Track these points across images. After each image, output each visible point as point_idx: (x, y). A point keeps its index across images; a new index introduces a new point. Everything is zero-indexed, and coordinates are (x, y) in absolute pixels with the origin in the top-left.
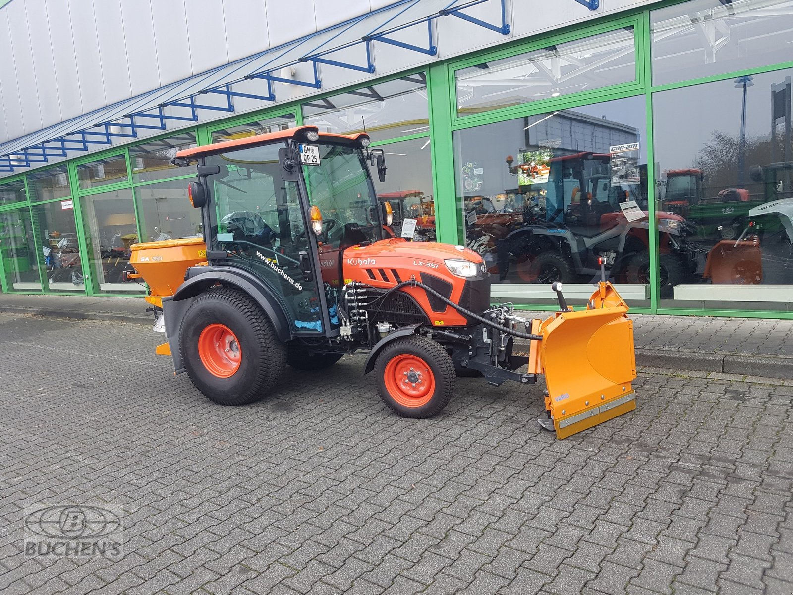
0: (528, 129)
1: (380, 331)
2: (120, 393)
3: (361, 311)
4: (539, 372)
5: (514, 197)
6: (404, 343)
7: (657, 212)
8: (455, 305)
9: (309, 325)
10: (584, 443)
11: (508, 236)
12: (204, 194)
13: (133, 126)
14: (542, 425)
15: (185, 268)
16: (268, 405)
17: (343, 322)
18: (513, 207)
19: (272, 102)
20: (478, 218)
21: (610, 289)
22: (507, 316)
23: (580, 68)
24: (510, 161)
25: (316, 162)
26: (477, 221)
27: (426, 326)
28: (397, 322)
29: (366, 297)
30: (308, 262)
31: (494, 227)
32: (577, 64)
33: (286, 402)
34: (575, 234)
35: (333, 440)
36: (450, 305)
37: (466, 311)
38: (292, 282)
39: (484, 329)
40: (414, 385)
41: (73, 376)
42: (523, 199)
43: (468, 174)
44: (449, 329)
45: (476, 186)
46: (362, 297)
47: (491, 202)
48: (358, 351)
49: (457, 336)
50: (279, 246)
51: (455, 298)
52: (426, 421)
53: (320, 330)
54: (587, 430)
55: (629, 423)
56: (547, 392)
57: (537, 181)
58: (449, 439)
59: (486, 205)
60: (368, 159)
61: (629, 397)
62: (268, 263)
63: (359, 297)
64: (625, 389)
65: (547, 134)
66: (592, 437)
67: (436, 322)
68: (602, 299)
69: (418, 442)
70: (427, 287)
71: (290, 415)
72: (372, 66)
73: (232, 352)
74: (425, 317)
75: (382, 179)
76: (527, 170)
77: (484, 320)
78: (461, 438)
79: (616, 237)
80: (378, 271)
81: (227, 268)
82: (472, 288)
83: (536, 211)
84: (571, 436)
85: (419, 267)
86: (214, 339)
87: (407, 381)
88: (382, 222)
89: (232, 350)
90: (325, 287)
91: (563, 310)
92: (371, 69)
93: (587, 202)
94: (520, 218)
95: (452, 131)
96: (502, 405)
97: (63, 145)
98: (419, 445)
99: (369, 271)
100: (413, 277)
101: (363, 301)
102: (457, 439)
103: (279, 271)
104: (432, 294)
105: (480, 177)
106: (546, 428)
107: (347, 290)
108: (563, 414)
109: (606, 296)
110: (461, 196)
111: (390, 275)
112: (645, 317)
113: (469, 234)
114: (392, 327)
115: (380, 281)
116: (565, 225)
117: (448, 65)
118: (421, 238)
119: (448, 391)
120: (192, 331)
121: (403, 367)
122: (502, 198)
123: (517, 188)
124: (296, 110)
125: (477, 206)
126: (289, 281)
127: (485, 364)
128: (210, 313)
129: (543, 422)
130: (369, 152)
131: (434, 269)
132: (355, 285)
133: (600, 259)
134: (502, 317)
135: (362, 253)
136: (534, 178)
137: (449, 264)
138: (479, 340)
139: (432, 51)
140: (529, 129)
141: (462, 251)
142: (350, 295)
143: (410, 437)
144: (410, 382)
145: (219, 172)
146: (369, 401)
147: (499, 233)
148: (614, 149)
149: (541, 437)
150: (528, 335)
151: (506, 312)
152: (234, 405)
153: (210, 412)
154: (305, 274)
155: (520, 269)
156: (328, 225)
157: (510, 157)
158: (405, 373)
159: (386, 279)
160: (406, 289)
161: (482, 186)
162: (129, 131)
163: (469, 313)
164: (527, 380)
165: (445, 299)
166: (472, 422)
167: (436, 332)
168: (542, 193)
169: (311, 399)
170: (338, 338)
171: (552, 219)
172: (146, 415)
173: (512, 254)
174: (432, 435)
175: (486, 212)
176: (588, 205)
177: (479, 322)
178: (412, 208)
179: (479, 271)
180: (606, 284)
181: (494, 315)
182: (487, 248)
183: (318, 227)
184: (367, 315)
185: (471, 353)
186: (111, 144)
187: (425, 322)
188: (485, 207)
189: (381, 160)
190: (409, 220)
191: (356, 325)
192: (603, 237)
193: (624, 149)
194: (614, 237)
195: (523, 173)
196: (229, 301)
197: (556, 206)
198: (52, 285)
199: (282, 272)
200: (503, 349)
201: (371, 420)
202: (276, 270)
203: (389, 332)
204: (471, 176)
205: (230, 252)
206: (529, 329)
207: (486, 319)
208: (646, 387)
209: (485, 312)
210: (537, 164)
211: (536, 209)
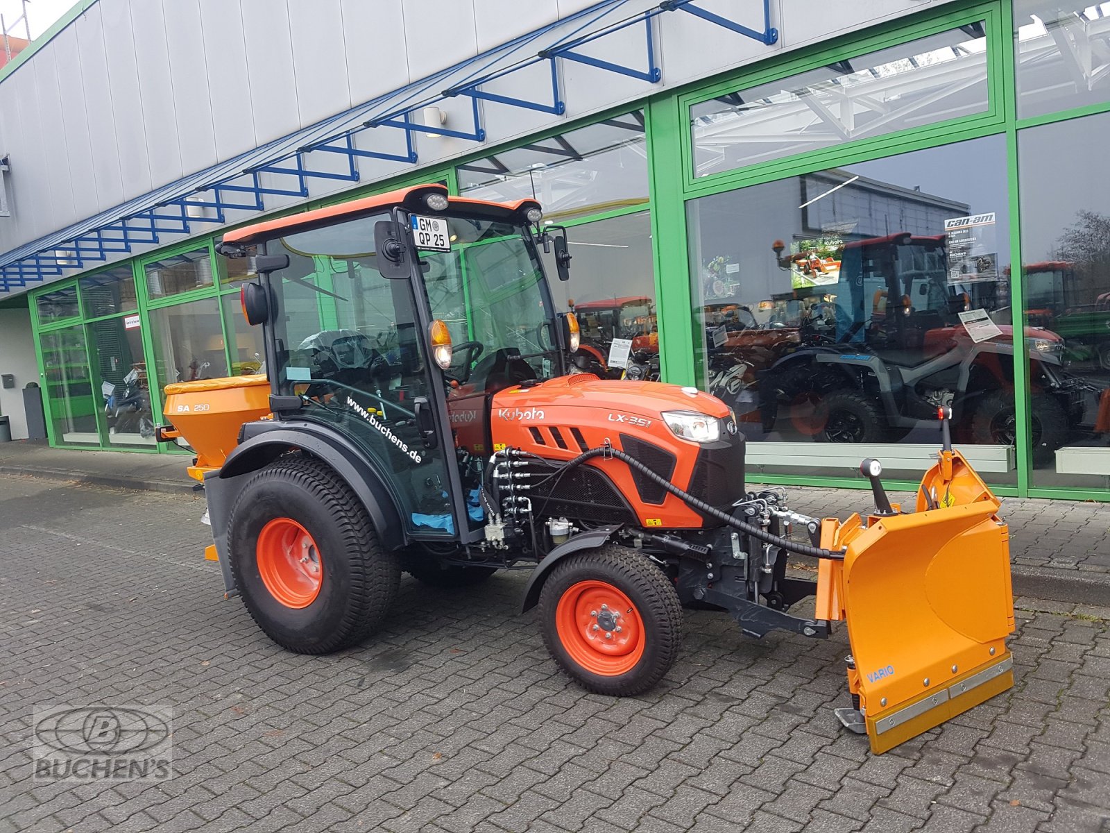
0: (806, 206)
1: (553, 533)
2: (148, 623)
3: (520, 499)
4: (836, 616)
5: (785, 306)
6: (590, 560)
7: (1027, 328)
8: (681, 493)
9: (433, 521)
10: (924, 763)
11: (777, 364)
12: (266, 301)
13: (219, 206)
14: (843, 721)
15: (237, 424)
16: (367, 656)
17: (490, 517)
18: (783, 320)
19: (413, 165)
20: (730, 336)
21: (960, 463)
22: (775, 512)
23: (884, 115)
24: (778, 248)
25: (443, 245)
26: (727, 340)
27: (631, 526)
28: (584, 520)
29: (528, 475)
30: (428, 415)
31: (754, 351)
32: (878, 109)
33: (399, 651)
34: (885, 362)
35: (462, 739)
36: (672, 492)
37: (701, 504)
38: (405, 448)
39: (734, 535)
40: (609, 634)
41: (91, 588)
42: (799, 307)
43: (718, 272)
44: (672, 532)
45: (729, 290)
46: (522, 475)
47: (750, 312)
48: (520, 563)
49: (686, 546)
50: (399, 385)
51: (681, 479)
52: (630, 701)
53: (450, 530)
54: (926, 732)
55: (1004, 717)
56: (851, 660)
57: (819, 281)
58: (670, 746)
59: (743, 318)
60: (539, 242)
61: (1002, 666)
62: (365, 417)
63: (517, 475)
64: (994, 651)
65: (834, 213)
66: (938, 750)
67: (647, 521)
68: (945, 482)
69: (612, 750)
70: (632, 460)
71: (400, 679)
72: (561, 103)
73: (313, 563)
74: (628, 512)
75: (564, 275)
76: (805, 266)
77: (732, 520)
78: (692, 745)
79: (954, 367)
80: (548, 429)
81: (301, 425)
82: (711, 463)
83: (819, 325)
84: (897, 746)
85: (618, 423)
86: (284, 544)
87: (596, 626)
88: (562, 346)
89: (313, 560)
90: (459, 458)
91: (882, 512)
92: (559, 109)
93: (903, 310)
94: (795, 336)
95: (685, 201)
96: (769, 672)
97: (125, 234)
98: (614, 756)
99: (534, 430)
100: (607, 441)
101: (523, 481)
102: (685, 746)
103: (384, 431)
104: (641, 472)
105: (735, 276)
106: (850, 728)
107: (497, 462)
108: (882, 706)
109: (953, 477)
110: (701, 306)
111: (569, 437)
112: (1008, 502)
113: (713, 361)
114: (574, 526)
115: (552, 448)
116: (868, 348)
117: (678, 97)
118: (638, 369)
119: (669, 650)
120: (246, 528)
121: (588, 603)
122: (768, 306)
123: (791, 291)
124: (449, 175)
125: (731, 319)
126: (400, 447)
127: (736, 596)
128: (272, 499)
129: (844, 713)
130: (542, 231)
131: (644, 429)
132: (510, 454)
133: (941, 410)
134: (766, 515)
135: (526, 400)
136: (815, 277)
137: (670, 420)
138: (725, 553)
139: (654, 76)
140: (808, 208)
141: (694, 396)
142: (502, 471)
143: (598, 737)
144: (601, 630)
145: (287, 266)
146: (535, 654)
147: (762, 360)
148: (952, 223)
149: (841, 747)
150: (814, 550)
151: (773, 503)
152: (312, 654)
153: (272, 665)
154: (425, 436)
155: (795, 414)
156: (470, 352)
157: (779, 243)
158: (594, 612)
159: (562, 444)
160: (596, 462)
161: (739, 291)
162: (213, 213)
163: (706, 506)
164: (814, 632)
165: (663, 481)
166: (712, 708)
167: (649, 537)
168: (826, 299)
169: (440, 646)
170: (483, 543)
171: (847, 338)
172: (172, 668)
173: (782, 392)
174: (640, 735)
175: (742, 327)
176: (904, 315)
177: (725, 523)
178: (635, 322)
179: (723, 432)
180: (953, 455)
181: (751, 511)
182: (743, 383)
183: (443, 357)
184: (530, 506)
185: (711, 575)
186: (189, 232)
187: (630, 519)
188: (741, 320)
189: (561, 244)
190: (620, 341)
191: (512, 522)
192: (931, 366)
193: (970, 223)
194: (949, 368)
195: (800, 270)
196: (302, 481)
197: (852, 317)
198: (114, 437)
199: (388, 432)
200: (769, 571)
201: (535, 694)
202: (379, 428)
203: (568, 535)
204: (722, 276)
205: (307, 398)
206: (816, 537)
207: (736, 518)
208: (1026, 639)
209: (735, 505)
210: (820, 257)
211: (819, 322)
